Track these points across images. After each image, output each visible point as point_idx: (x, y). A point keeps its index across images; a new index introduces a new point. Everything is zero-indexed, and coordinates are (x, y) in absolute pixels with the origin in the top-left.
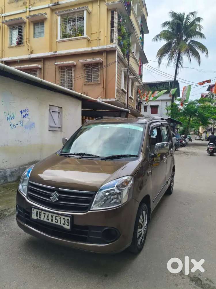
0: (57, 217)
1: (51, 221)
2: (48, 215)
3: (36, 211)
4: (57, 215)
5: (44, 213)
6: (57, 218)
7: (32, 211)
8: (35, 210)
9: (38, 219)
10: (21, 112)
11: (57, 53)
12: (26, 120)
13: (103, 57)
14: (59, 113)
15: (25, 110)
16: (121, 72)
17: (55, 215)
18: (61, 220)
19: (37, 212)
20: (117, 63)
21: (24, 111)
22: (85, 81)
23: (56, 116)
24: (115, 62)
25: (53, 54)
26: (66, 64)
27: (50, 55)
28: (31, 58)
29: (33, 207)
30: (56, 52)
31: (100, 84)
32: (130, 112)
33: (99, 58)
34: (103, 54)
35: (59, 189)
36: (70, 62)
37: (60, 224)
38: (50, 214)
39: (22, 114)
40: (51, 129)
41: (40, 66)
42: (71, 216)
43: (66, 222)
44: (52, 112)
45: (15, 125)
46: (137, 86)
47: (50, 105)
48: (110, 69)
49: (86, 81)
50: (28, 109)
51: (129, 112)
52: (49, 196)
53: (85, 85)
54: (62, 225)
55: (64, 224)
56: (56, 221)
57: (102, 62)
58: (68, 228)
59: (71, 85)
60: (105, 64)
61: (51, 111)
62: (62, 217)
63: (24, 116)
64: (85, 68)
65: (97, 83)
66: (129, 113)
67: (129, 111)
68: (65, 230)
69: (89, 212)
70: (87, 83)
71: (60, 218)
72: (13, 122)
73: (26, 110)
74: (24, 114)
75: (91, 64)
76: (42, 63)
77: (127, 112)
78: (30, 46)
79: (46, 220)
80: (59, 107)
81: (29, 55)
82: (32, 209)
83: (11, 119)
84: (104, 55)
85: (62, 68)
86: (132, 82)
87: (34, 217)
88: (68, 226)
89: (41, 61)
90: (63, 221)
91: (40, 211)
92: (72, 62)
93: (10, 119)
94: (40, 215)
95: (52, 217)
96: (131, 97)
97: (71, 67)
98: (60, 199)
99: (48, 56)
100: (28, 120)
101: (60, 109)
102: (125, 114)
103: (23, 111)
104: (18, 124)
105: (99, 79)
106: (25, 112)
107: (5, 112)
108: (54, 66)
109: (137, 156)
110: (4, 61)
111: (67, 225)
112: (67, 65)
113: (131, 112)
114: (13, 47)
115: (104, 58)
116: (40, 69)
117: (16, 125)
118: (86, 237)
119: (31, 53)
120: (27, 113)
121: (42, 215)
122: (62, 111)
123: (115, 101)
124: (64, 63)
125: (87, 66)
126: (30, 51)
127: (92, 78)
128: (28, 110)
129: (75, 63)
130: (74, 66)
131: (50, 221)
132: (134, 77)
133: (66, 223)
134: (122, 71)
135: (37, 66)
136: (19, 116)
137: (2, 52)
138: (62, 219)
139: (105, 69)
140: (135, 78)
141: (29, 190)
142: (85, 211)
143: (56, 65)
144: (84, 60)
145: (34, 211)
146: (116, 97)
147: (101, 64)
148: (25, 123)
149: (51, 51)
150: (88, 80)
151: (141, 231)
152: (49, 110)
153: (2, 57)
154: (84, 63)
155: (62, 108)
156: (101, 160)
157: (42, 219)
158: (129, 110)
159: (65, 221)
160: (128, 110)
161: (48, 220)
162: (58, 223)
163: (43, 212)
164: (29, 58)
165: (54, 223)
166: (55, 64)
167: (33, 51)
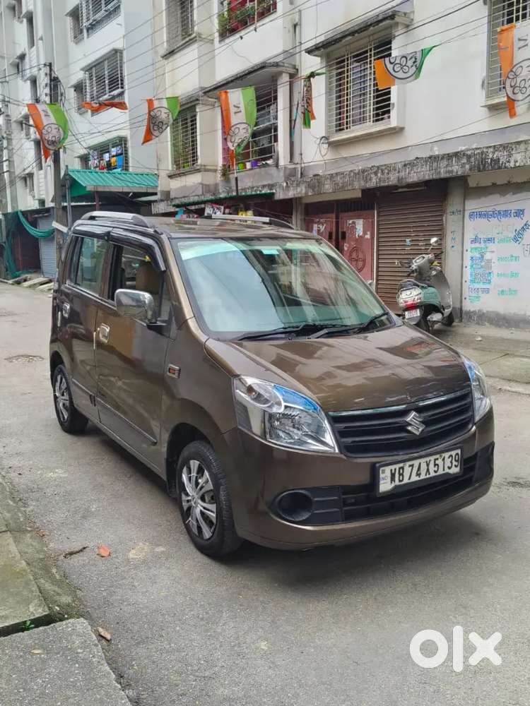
0: (437, 459)
1: (426, 475)
2: (420, 464)
3: (391, 470)
4: (438, 456)
5: (410, 466)
6: (437, 462)
7: (382, 476)
8: (388, 470)
9: (395, 486)
17: (432, 458)
18: (444, 463)
19: (393, 471)
37: (443, 470)
38: (423, 460)
43: (453, 461)
54: (447, 470)
56: (436, 469)
58: (455, 470)
62: (446, 455)
68: (455, 477)
71: (444, 459)
79: (415, 478)
82: (381, 470)
87: (385, 486)
90: (448, 463)
91: (401, 465)
94: (401, 475)
95: (428, 465)
121: (404, 474)
131: (423, 477)
133: (454, 463)
138: (446, 458)
157: (406, 481)
159: (451, 462)
161: (420, 475)
162: (440, 472)
163: (408, 464)
165: (432, 474)
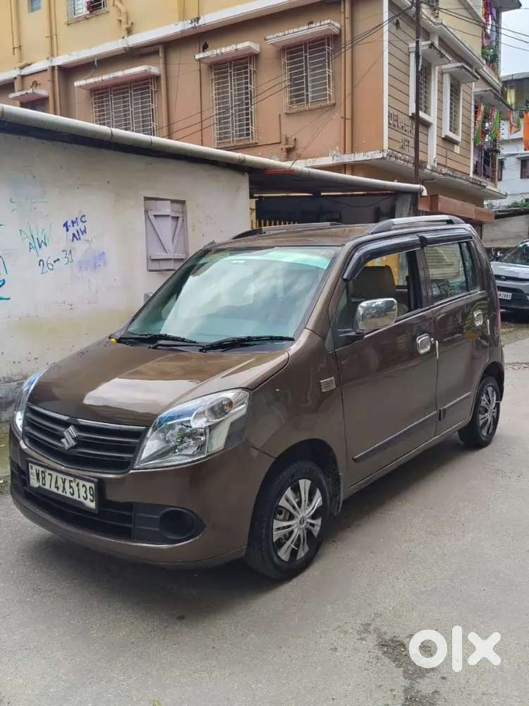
0: (72, 482)
1: (63, 492)
2: (57, 477)
3: (36, 470)
4: (72, 479)
5: (49, 474)
6: (72, 484)
7: (31, 470)
8: (35, 467)
9: (40, 487)
10: (65, 225)
11: (201, 22)
12: (80, 247)
13: (343, 15)
14: (178, 218)
15: (77, 219)
16: (409, 56)
17: (69, 478)
18: (79, 490)
19: (38, 472)
20: (386, 28)
21: (73, 222)
22: (287, 100)
23: (166, 227)
24: (381, 26)
25: (190, 26)
26: (228, 53)
27: (182, 31)
28: (130, 48)
29: (33, 460)
30: (198, 19)
31: (334, 105)
32: (425, 193)
33: (326, 22)
34: (340, 5)
35: (77, 421)
36: (240, 46)
37: (79, 497)
38: (60, 476)
39: (67, 230)
40: (155, 266)
41: (155, 70)
42: (95, 480)
43: (88, 493)
44: (155, 216)
45: (52, 263)
46: (475, 96)
47: (147, 199)
48: (363, 51)
49: (291, 103)
50: (84, 216)
51: (421, 193)
52: (59, 437)
53: (288, 114)
54: (82, 499)
55: (86, 499)
56: (71, 490)
57: (336, 31)
58: (92, 505)
59: (247, 119)
60: (348, 38)
61: (151, 214)
62: (82, 483)
63: (74, 235)
64: (284, 60)
65: (323, 104)
66: (422, 197)
67: (420, 191)
68: (87, 511)
69: (132, 471)
70: (296, 108)
71: (78, 485)
72: (46, 253)
73: (79, 220)
74: (72, 230)
75: (306, 45)
76: (161, 61)
77: (416, 194)
78: (123, 10)
79: (53, 489)
80: (173, 201)
81: (123, 38)
82: (30, 464)
83: (40, 247)
84: (342, 10)
85: (219, 67)
86: (451, 86)
87: (34, 483)
88: (92, 501)
89: (157, 52)
90: (82, 493)
91: (43, 469)
92: (246, 44)
93: (37, 246)
94: (43, 478)
95: (64, 483)
96: (452, 135)
97: (245, 62)
98: (80, 442)
99: (176, 34)
100: (86, 246)
101: (177, 207)
102: (409, 200)
103: (70, 223)
104: (58, 260)
105: (330, 91)
106: (75, 225)
107: (20, 231)
108: (196, 66)
109: (291, 339)
110: (60, 67)
111: (90, 499)
112: (230, 57)
113: (428, 193)
114: (78, 21)
115: (345, 18)
116: (157, 78)
117: (55, 262)
118: (130, 529)
119: (129, 32)
120: (81, 226)
121: (46, 479)
122: (184, 212)
123: (383, 158)
124: (223, 50)
125: (292, 51)
126: (124, 26)
127: (307, 91)
128: (83, 219)
129: (255, 47)
130: (253, 57)
131: (60, 492)
132: (459, 64)
133: (89, 497)
134: (410, 53)
135: (146, 70)
136: (60, 238)
137: (52, 39)
138: (81, 485)
139: (349, 53)
140: (463, 70)
141: (27, 422)
142: (123, 471)
143: (199, 60)
144: (280, 34)
145: (33, 470)
146: (386, 146)
147: (335, 38)
148: (77, 256)
149: (183, 17)
150: (296, 96)
151: (289, 526)
152: (146, 212)
153: (52, 55)
154: (284, 44)
155: (183, 203)
156: (200, 350)
157: (47, 487)
158: (424, 188)
159: (86, 492)
160: (418, 186)
161: (58, 488)
162: (75, 497)
163: (48, 471)
164: (125, 48)
165: (68, 495)
166: (197, 57)
167: (132, 24)
